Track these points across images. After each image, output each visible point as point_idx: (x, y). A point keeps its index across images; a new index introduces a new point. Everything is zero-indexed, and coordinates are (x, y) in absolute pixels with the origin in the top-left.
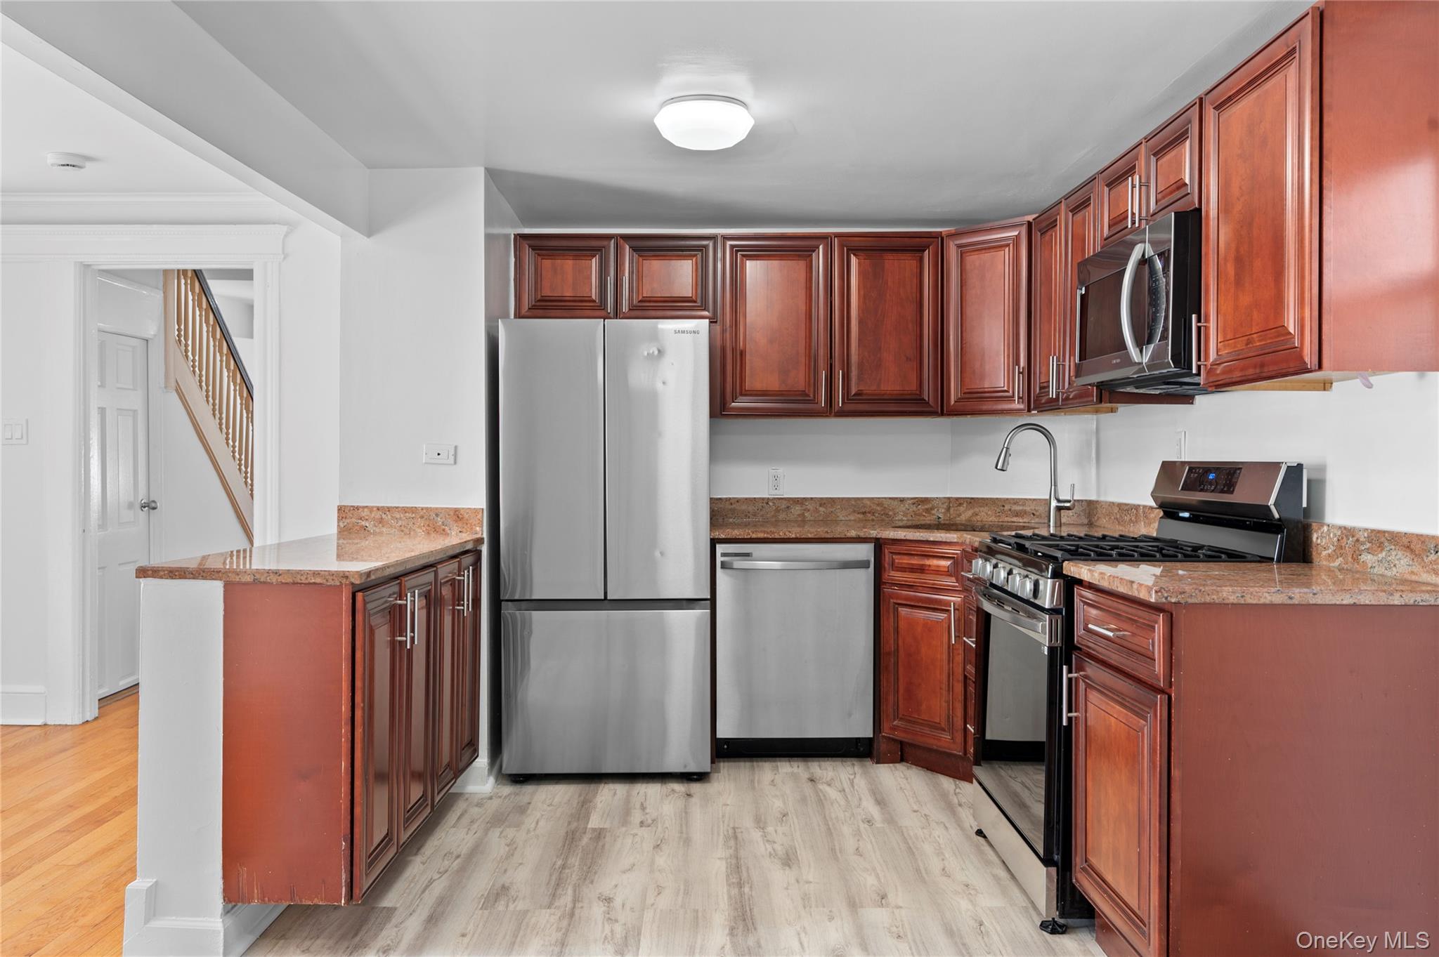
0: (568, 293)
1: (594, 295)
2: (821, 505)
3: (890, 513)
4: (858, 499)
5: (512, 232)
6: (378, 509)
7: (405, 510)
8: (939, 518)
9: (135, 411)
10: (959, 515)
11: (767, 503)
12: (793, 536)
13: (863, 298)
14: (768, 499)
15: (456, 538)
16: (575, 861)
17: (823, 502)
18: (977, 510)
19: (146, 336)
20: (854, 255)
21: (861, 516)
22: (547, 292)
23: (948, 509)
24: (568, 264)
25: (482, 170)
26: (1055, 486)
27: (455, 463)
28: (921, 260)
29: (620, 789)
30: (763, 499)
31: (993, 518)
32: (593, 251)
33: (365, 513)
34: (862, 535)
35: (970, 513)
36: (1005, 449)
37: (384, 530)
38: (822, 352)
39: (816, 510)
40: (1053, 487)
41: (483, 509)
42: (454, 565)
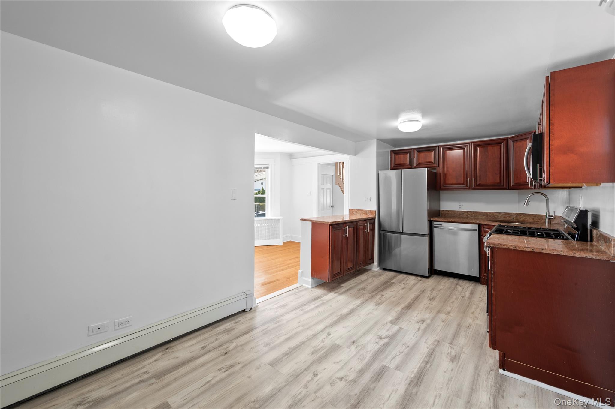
0: (402, 163)
1: (408, 163)
2: (473, 213)
3: (496, 217)
4: (485, 212)
5: (390, 150)
6: (356, 210)
7: (361, 210)
8: (513, 219)
9: (330, 189)
10: (520, 218)
11: (457, 212)
12: (454, 221)
13: (481, 158)
14: (457, 211)
15: (370, 216)
16: (382, 287)
17: (474, 212)
18: (526, 217)
19: (332, 175)
20: (478, 147)
21: (486, 217)
22: (397, 163)
23: (517, 216)
24: (402, 156)
25: (376, 140)
26: (548, 211)
27: (371, 201)
28: (501, 146)
29: (405, 276)
30: (456, 211)
31: (531, 220)
32: (407, 153)
33: (354, 210)
34: (475, 222)
35: (524, 218)
36: (527, 200)
37: (357, 214)
38: (469, 173)
39: (472, 215)
40: (547, 212)
41: (376, 211)
42: (365, 222)
